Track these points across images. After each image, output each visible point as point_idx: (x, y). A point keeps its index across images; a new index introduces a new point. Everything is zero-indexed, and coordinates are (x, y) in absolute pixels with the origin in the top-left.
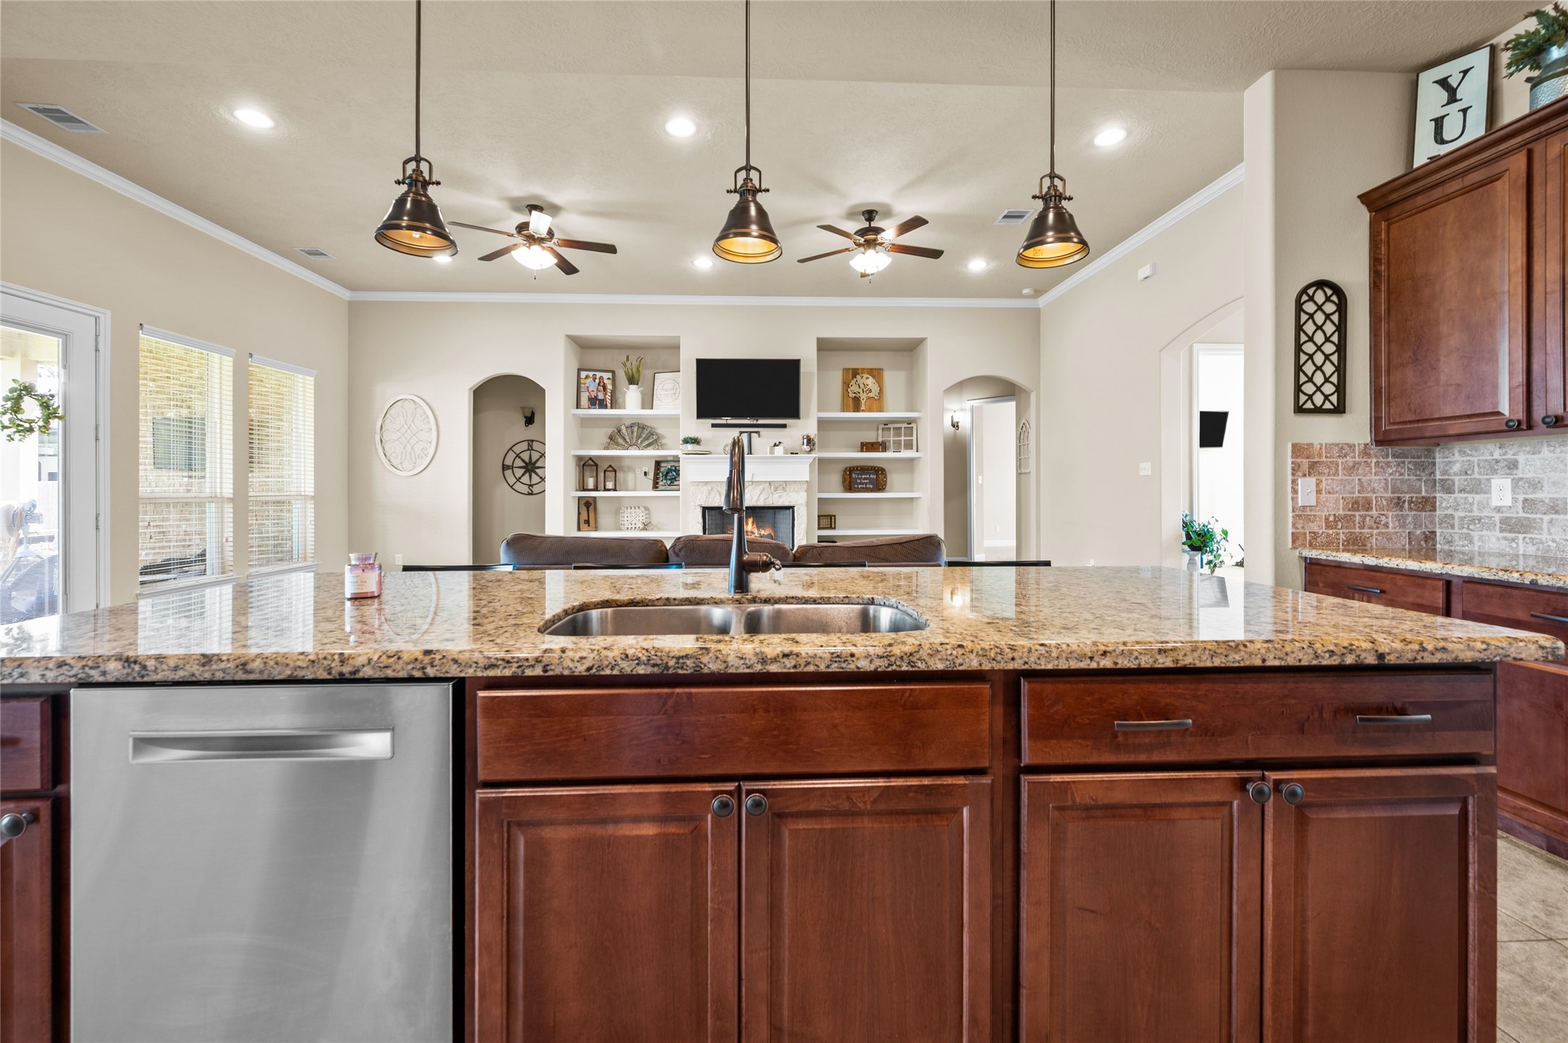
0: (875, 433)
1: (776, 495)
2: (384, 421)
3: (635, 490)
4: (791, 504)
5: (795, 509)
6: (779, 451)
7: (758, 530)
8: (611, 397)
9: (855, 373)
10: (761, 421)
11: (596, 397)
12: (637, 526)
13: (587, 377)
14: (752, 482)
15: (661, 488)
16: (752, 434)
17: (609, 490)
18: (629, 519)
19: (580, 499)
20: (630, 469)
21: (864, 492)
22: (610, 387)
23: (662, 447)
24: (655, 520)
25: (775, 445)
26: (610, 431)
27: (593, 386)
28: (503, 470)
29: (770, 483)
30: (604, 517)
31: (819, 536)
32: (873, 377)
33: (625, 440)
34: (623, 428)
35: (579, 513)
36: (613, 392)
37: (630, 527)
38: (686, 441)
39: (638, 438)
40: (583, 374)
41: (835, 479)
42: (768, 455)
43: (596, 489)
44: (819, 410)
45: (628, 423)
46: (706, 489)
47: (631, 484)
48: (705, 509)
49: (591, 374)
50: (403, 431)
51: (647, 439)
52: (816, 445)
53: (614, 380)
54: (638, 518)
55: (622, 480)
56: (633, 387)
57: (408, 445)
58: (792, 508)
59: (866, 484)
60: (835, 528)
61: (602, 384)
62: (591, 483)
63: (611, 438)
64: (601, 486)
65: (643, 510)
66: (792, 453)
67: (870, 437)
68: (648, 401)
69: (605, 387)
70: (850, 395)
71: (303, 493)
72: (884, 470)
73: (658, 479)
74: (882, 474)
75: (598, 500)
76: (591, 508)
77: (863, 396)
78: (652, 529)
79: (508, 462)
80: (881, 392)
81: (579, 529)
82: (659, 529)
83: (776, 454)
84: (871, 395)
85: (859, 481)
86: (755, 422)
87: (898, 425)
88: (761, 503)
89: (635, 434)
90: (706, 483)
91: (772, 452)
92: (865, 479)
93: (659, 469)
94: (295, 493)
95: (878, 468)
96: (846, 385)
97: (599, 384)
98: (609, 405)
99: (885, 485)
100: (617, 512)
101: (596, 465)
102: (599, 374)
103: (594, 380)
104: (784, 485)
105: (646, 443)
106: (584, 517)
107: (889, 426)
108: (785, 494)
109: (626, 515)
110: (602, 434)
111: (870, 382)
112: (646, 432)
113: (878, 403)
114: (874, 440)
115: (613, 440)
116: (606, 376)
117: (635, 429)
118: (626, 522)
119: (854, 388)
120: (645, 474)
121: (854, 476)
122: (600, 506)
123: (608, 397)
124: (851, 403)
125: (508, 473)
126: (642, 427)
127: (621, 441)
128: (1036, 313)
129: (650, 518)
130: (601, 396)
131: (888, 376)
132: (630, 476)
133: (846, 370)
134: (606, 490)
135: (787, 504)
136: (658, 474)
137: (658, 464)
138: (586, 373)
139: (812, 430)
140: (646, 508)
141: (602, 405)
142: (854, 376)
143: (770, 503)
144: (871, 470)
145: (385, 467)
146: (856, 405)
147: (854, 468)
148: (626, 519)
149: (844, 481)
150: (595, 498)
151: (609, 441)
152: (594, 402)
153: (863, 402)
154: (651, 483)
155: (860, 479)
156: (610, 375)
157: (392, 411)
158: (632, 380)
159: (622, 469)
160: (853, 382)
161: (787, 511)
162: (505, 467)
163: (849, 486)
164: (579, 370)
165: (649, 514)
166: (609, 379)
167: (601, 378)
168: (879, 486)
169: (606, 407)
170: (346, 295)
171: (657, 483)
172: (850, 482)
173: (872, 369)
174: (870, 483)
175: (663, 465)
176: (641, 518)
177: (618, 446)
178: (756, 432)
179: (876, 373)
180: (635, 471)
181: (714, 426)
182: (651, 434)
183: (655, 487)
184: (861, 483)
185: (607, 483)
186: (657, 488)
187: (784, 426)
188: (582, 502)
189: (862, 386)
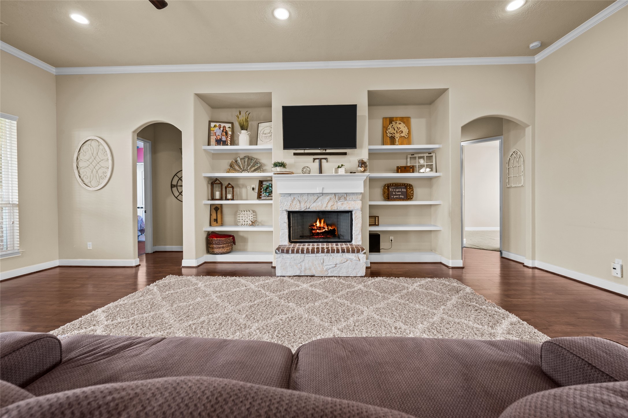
0: (405, 160)
1: (339, 203)
2: (79, 155)
3: (247, 200)
4: (350, 209)
5: (353, 213)
6: (341, 171)
7: (327, 226)
8: (231, 139)
9: (391, 120)
10: (328, 151)
11: (221, 140)
12: (248, 223)
13: (215, 126)
14: (323, 194)
15: (263, 198)
16: (323, 160)
17: (228, 200)
18: (243, 218)
19: (211, 205)
20: (244, 186)
21: (398, 200)
22: (230, 133)
23: (264, 171)
24: (260, 219)
25: (339, 167)
26: (230, 161)
27: (219, 132)
28: (172, 188)
29: (335, 194)
30: (228, 217)
31: (370, 231)
32: (404, 123)
33: (239, 167)
34: (238, 159)
35: (211, 215)
36: (232, 136)
37: (244, 223)
38: (276, 165)
39: (248, 165)
40: (212, 124)
41: (378, 191)
42: (334, 174)
43: (221, 199)
44: (370, 144)
45: (242, 156)
46: (290, 198)
47: (244, 195)
48: (290, 213)
49: (218, 124)
50: (91, 160)
51: (253, 166)
52: (368, 167)
53: (233, 128)
54: (249, 218)
55: (238, 193)
56: (243, 131)
57: (94, 170)
58: (351, 212)
59: (399, 195)
60: (378, 225)
61: (225, 131)
62: (217, 195)
63: (231, 166)
64: (224, 198)
65: (252, 212)
66: (351, 173)
67: (402, 163)
68: (254, 141)
69: (226, 133)
70: (388, 135)
71: (11, 202)
72: (412, 186)
73: (261, 192)
74: (410, 188)
75: (224, 206)
76: (219, 212)
77: (397, 136)
78: (258, 225)
79: (174, 183)
80: (409, 133)
81: (210, 225)
82: (263, 226)
83: (340, 173)
84: (402, 135)
85: (394, 193)
86: (324, 152)
87: (422, 155)
88: (329, 209)
89: (246, 163)
90: (290, 194)
91: (336, 172)
92: (398, 192)
93: (261, 186)
94: (6, 202)
95: (407, 184)
96: (385, 128)
97: (223, 131)
98: (229, 144)
99: (413, 196)
100: (235, 214)
101: (221, 184)
102: (223, 125)
103: (220, 128)
104: (344, 196)
105: (253, 169)
106: (214, 216)
107: (415, 156)
108: (346, 202)
109: (241, 216)
110: (225, 163)
111: (402, 127)
112: (253, 162)
113: (407, 140)
114: (404, 165)
115: (232, 167)
116: (228, 126)
117: (246, 160)
118: (241, 220)
119: (391, 130)
120: (253, 189)
121: (390, 190)
122: (225, 210)
123: (229, 139)
124: (388, 140)
125: (174, 189)
126: (250, 159)
127: (237, 168)
128: (533, 67)
129: (256, 218)
130: (224, 139)
131: (414, 122)
132: (244, 191)
133: (385, 119)
134: (226, 199)
135: (347, 209)
136: (261, 189)
137: (261, 183)
138: (214, 124)
139: (365, 157)
140: (254, 211)
141: (225, 143)
142: (391, 122)
143: (335, 209)
144: (403, 185)
145: (80, 185)
146: (393, 141)
147: (390, 184)
148: (241, 218)
149: (384, 193)
150: (221, 205)
151: (229, 168)
152: (219, 142)
153: (397, 140)
154: (256, 195)
155: (395, 192)
156: (230, 125)
157: (85, 147)
158: (243, 128)
159: (238, 186)
160: (390, 126)
161: (347, 214)
162: (172, 186)
163: (388, 197)
164: (210, 122)
165: (256, 215)
166: (229, 127)
167: (224, 127)
168: (408, 197)
169: (227, 145)
170: (53, 70)
171: (261, 195)
172: (388, 194)
173: (403, 118)
174: (402, 194)
175: (264, 183)
176: (251, 218)
177: (236, 171)
178: (325, 159)
179: (406, 120)
180: (246, 187)
181: (295, 154)
182: (256, 163)
183: (259, 197)
184: (396, 195)
185: (228, 195)
186: (260, 198)
187: (345, 154)
188: (213, 207)
189: (396, 129)
